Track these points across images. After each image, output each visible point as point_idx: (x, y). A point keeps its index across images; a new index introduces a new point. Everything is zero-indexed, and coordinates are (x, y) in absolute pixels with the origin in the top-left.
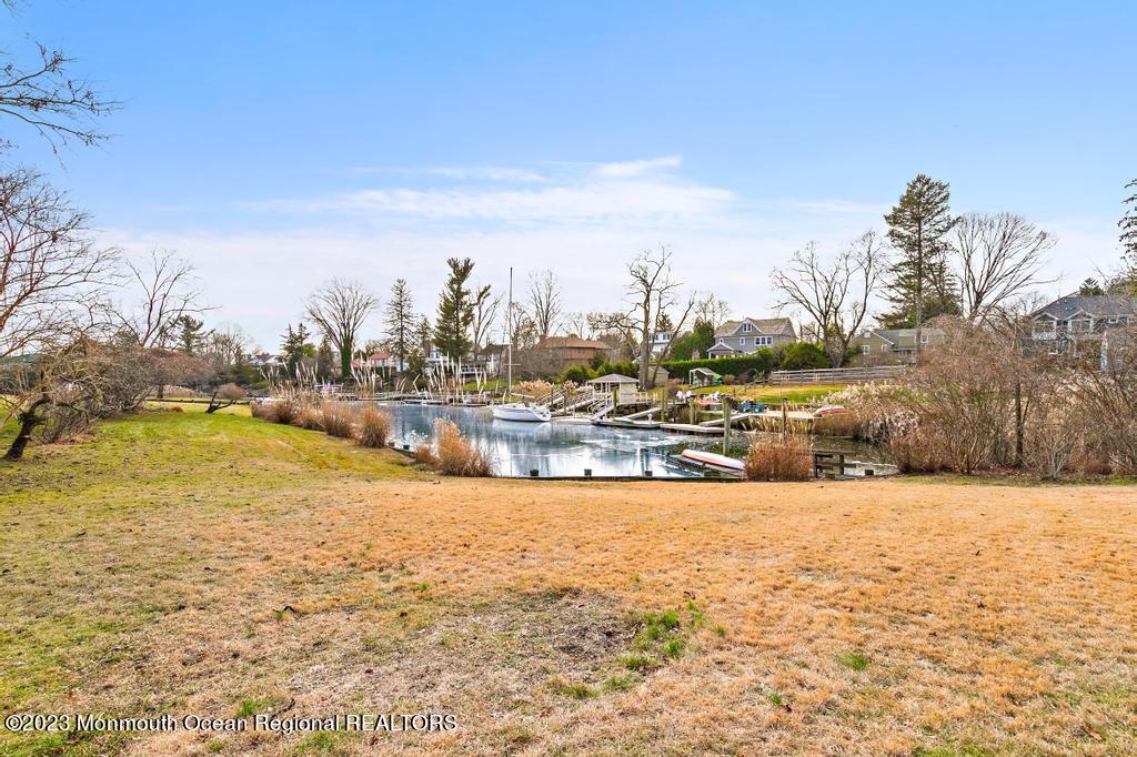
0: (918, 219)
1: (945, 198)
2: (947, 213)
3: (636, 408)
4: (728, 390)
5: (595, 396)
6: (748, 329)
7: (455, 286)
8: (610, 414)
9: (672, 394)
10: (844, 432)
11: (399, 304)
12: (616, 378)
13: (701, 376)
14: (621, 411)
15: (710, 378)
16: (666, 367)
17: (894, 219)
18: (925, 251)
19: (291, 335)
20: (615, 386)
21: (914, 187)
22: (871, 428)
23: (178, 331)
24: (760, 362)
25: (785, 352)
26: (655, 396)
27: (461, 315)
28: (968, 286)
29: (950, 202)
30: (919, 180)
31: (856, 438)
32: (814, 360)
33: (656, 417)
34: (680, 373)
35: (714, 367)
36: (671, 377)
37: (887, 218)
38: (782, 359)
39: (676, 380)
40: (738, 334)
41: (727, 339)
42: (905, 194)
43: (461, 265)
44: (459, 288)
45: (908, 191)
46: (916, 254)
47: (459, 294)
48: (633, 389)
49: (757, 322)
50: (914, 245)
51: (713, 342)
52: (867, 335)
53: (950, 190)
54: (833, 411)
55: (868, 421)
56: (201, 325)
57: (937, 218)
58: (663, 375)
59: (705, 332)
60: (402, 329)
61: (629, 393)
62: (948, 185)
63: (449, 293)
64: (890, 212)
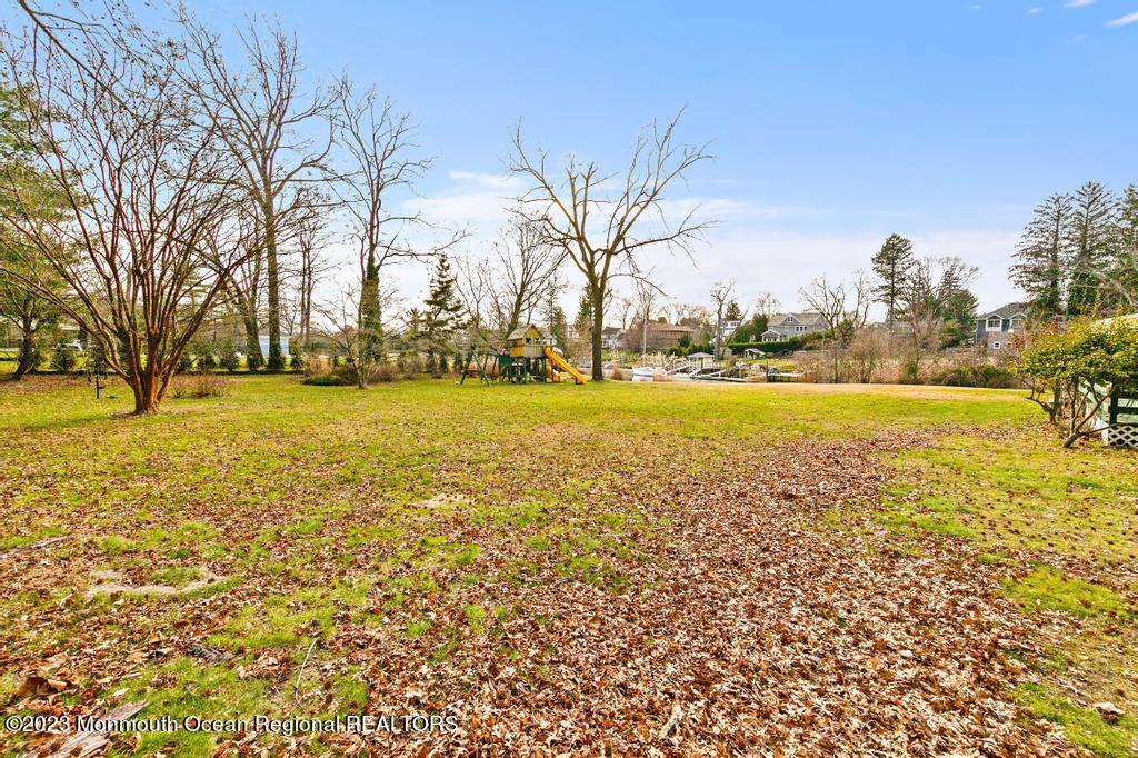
1: (909, 248)
2: (910, 256)
3: (712, 371)
4: (764, 362)
5: (689, 364)
6: (791, 320)
8: (699, 373)
9: (733, 363)
12: (702, 355)
13: (752, 353)
14: (705, 371)
15: (758, 355)
16: (730, 347)
17: (878, 259)
18: (896, 279)
20: (701, 359)
21: (890, 241)
24: (791, 344)
26: (723, 364)
29: (912, 250)
30: (894, 236)
33: (723, 375)
34: (739, 351)
35: (761, 348)
36: (734, 353)
37: (873, 259)
39: (735, 356)
40: (783, 324)
41: (776, 327)
42: (885, 245)
45: (887, 243)
46: (890, 281)
48: (711, 361)
49: (797, 315)
50: (889, 276)
51: (766, 329)
53: (912, 243)
57: (904, 260)
58: (729, 352)
59: (761, 322)
61: (709, 362)
62: (911, 240)
64: (875, 256)
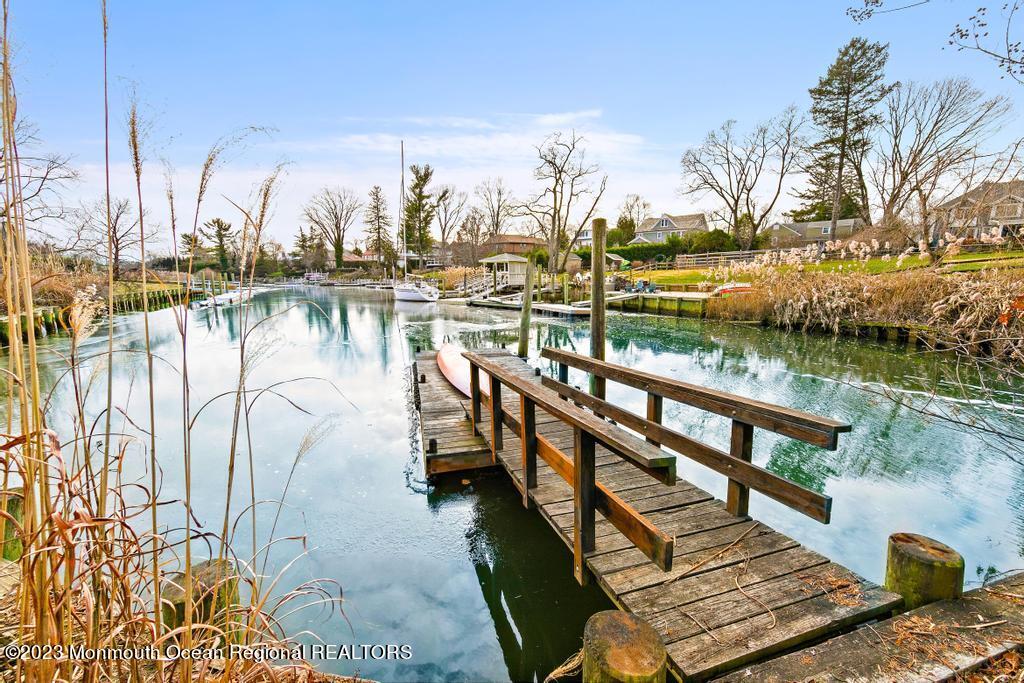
0: (846, 92)
1: (881, 64)
2: (879, 83)
6: (665, 223)
7: (417, 191)
10: (749, 315)
11: (376, 207)
12: (505, 258)
14: (508, 291)
15: (618, 263)
17: (819, 93)
18: (851, 126)
19: (303, 235)
21: (845, 54)
22: (788, 312)
23: (213, 231)
24: (669, 248)
25: (694, 240)
27: (423, 215)
28: (893, 166)
29: (886, 69)
30: (853, 44)
31: (765, 324)
32: (722, 245)
37: (811, 91)
38: (691, 246)
40: (655, 230)
41: (645, 233)
42: (834, 64)
43: (422, 173)
44: (421, 192)
45: (838, 59)
46: (840, 130)
47: (421, 197)
49: (674, 219)
50: (838, 120)
51: (634, 236)
52: (776, 228)
53: (889, 51)
54: (736, 290)
55: (785, 300)
56: (230, 226)
57: (870, 89)
59: (627, 228)
60: (379, 228)
61: (517, 273)
62: (887, 45)
63: (412, 197)
64: (815, 85)
